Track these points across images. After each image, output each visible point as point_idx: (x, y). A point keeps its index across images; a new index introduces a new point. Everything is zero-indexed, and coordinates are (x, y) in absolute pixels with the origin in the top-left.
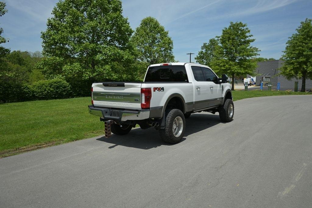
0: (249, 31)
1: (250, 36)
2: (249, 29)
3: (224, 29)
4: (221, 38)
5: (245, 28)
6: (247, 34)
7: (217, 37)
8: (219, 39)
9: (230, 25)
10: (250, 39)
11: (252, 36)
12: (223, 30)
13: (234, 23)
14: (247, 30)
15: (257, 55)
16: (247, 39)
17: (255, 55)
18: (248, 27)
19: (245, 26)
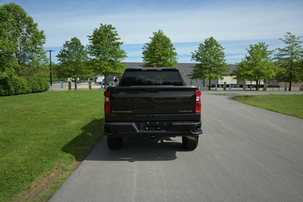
0: (117, 35)
1: (118, 39)
2: (117, 33)
3: (96, 30)
4: (92, 37)
5: (114, 30)
6: (117, 37)
7: (88, 36)
8: (91, 38)
9: (100, 26)
10: (119, 41)
11: (120, 39)
12: (94, 31)
13: (104, 25)
14: (116, 33)
15: (126, 57)
16: (117, 41)
17: (124, 56)
18: (116, 30)
19: (114, 29)
